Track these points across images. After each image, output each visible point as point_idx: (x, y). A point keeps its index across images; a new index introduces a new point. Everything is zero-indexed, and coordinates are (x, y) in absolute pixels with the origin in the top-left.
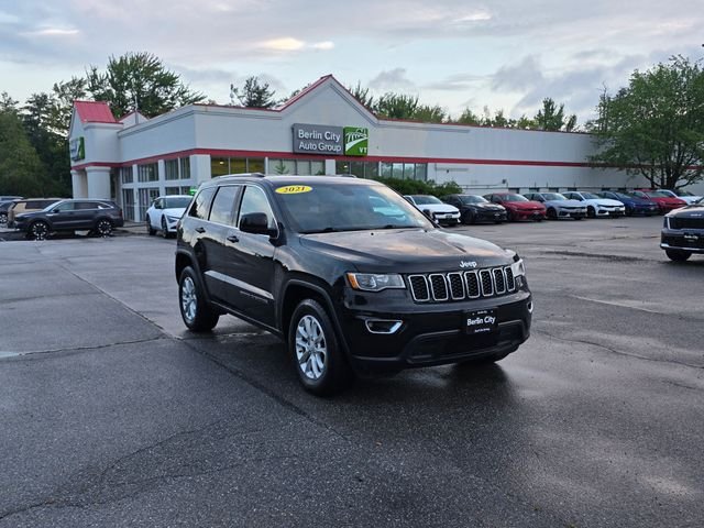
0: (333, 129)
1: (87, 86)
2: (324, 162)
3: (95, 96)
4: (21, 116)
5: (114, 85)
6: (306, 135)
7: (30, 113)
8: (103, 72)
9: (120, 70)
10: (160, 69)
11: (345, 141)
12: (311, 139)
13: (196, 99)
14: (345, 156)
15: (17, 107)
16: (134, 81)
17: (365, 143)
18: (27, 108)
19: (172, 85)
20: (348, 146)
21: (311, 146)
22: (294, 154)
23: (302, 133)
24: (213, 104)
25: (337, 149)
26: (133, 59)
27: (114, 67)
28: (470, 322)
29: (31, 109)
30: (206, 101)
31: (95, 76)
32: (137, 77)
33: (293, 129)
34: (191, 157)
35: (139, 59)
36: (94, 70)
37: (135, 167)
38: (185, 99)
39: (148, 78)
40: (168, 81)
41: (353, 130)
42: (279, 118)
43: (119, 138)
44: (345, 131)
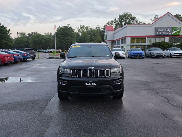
0: (169, 28)
1: (114, 22)
2: (165, 38)
3: (115, 24)
4: (101, 30)
5: (120, 21)
6: (159, 30)
7: (103, 29)
8: (118, 18)
9: (122, 17)
10: (131, 16)
11: (172, 31)
12: (161, 32)
13: (140, 23)
14: (172, 36)
15: (100, 28)
16: (125, 19)
17: (180, 32)
18: (102, 28)
19: (134, 20)
20: (173, 33)
21: (161, 33)
22: (155, 36)
23: (158, 30)
24: (145, 24)
25: (169, 34)
26: (125, 14)
27: (120, 17)
28: (86, 84)
29: (103, 28)
30: (143, 23)
31: (116, 19)
32: (126, 19)
33: (155, 29)
34: (126, 38)
35: (126, 14)
36: (116, 18)
37: (116, 41)
38: (137, 23)
39: (128, 19)
40: (133, 18)
41: (175, 28)
42: (151, 26)
43: (114, 34)
44: (172, 28)
